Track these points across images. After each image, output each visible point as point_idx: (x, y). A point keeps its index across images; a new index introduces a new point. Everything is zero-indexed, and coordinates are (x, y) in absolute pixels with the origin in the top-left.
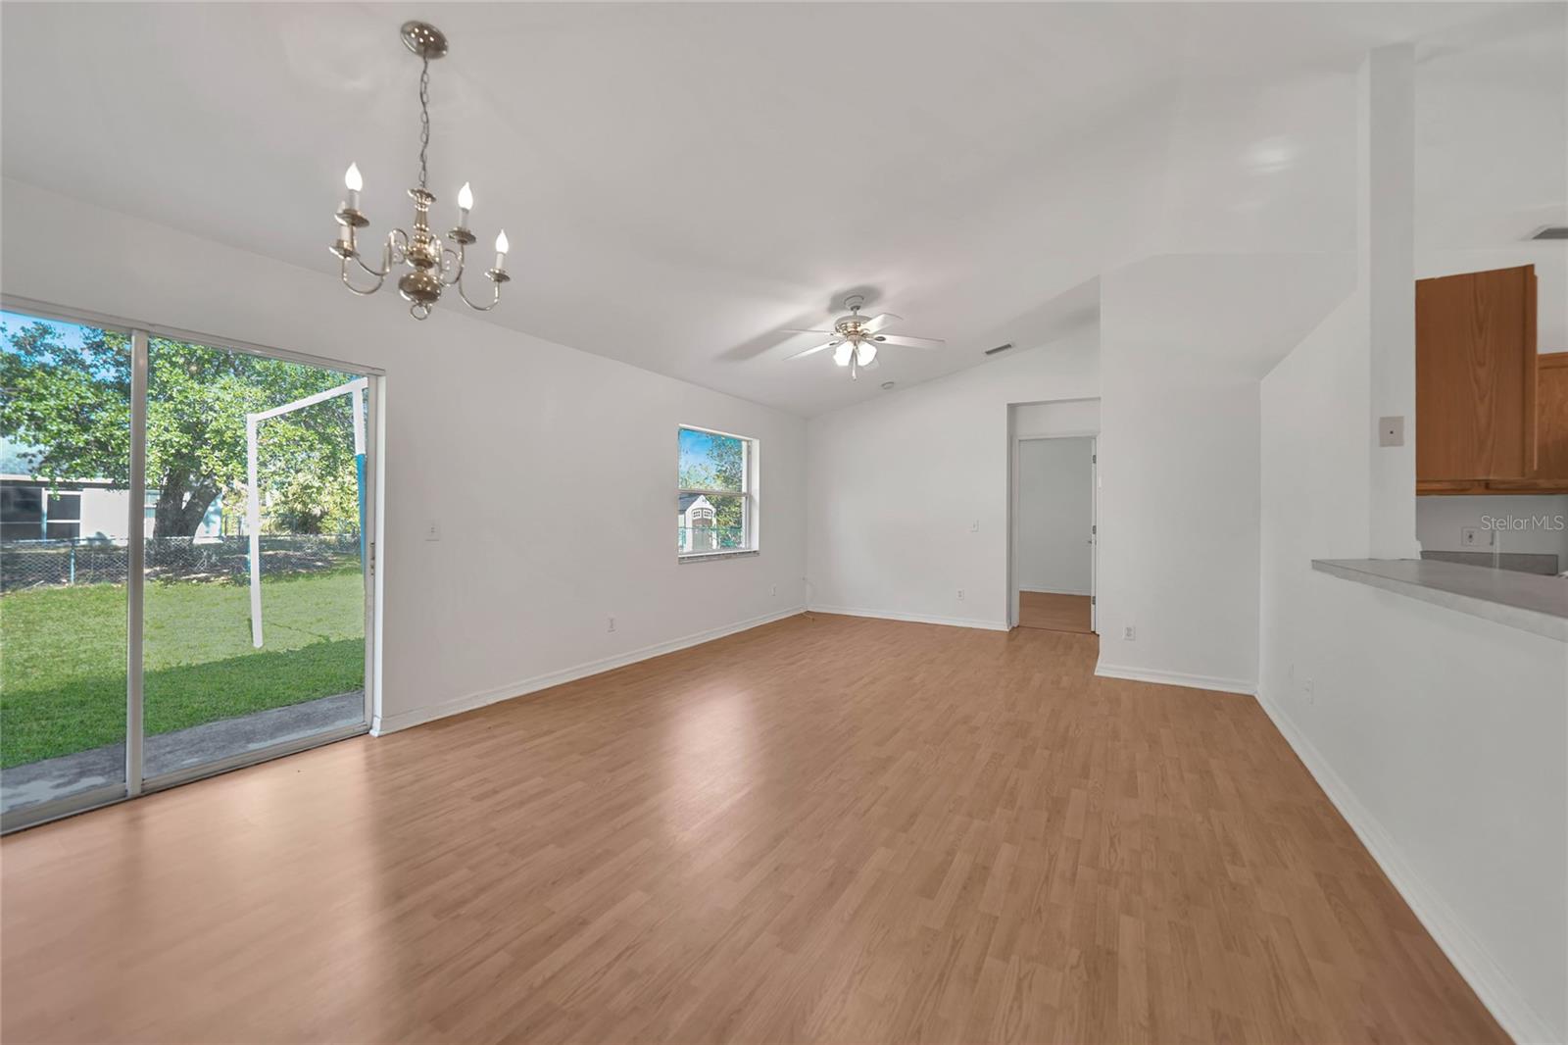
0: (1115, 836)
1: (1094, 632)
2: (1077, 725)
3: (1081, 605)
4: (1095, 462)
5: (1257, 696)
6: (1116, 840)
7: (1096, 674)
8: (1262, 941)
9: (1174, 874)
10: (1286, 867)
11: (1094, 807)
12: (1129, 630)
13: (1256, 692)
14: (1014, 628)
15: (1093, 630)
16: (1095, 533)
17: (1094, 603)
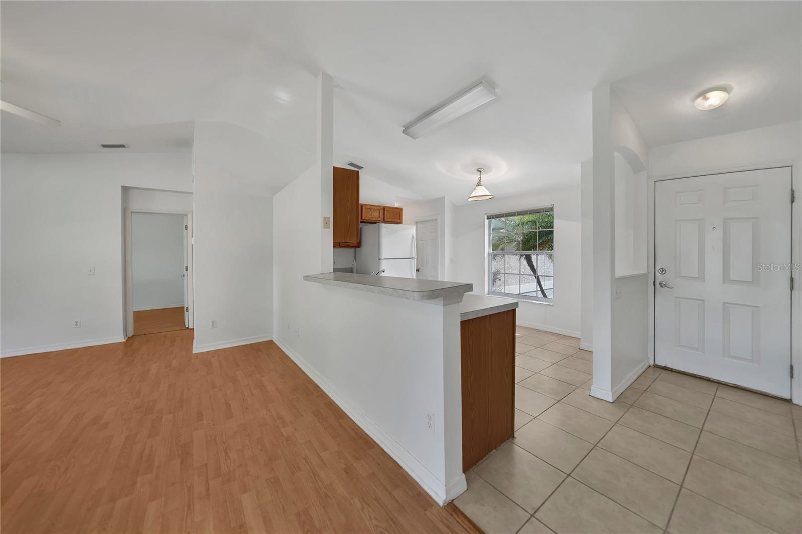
0: (226, 448)
1: (188, 328)
2: (189, 389)
3: (178, 313)
4: (187, 229)
5: (273, 340)
6: (227, 450)
7: (194, 352)
8: (304, 459)
9: (261, 451)
10: (303, 416)
11: (210, 437)
12: (213, 322)
13: (273, 338)
14: (129, 338)
15: (187, 327)
16: (187, 270)
17: (188, 311)
